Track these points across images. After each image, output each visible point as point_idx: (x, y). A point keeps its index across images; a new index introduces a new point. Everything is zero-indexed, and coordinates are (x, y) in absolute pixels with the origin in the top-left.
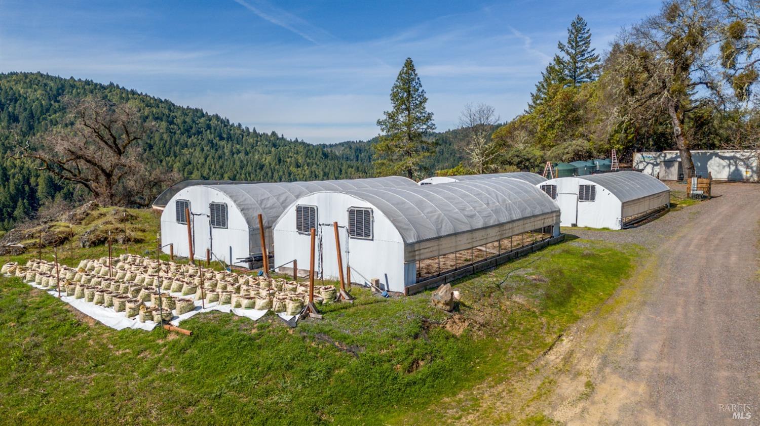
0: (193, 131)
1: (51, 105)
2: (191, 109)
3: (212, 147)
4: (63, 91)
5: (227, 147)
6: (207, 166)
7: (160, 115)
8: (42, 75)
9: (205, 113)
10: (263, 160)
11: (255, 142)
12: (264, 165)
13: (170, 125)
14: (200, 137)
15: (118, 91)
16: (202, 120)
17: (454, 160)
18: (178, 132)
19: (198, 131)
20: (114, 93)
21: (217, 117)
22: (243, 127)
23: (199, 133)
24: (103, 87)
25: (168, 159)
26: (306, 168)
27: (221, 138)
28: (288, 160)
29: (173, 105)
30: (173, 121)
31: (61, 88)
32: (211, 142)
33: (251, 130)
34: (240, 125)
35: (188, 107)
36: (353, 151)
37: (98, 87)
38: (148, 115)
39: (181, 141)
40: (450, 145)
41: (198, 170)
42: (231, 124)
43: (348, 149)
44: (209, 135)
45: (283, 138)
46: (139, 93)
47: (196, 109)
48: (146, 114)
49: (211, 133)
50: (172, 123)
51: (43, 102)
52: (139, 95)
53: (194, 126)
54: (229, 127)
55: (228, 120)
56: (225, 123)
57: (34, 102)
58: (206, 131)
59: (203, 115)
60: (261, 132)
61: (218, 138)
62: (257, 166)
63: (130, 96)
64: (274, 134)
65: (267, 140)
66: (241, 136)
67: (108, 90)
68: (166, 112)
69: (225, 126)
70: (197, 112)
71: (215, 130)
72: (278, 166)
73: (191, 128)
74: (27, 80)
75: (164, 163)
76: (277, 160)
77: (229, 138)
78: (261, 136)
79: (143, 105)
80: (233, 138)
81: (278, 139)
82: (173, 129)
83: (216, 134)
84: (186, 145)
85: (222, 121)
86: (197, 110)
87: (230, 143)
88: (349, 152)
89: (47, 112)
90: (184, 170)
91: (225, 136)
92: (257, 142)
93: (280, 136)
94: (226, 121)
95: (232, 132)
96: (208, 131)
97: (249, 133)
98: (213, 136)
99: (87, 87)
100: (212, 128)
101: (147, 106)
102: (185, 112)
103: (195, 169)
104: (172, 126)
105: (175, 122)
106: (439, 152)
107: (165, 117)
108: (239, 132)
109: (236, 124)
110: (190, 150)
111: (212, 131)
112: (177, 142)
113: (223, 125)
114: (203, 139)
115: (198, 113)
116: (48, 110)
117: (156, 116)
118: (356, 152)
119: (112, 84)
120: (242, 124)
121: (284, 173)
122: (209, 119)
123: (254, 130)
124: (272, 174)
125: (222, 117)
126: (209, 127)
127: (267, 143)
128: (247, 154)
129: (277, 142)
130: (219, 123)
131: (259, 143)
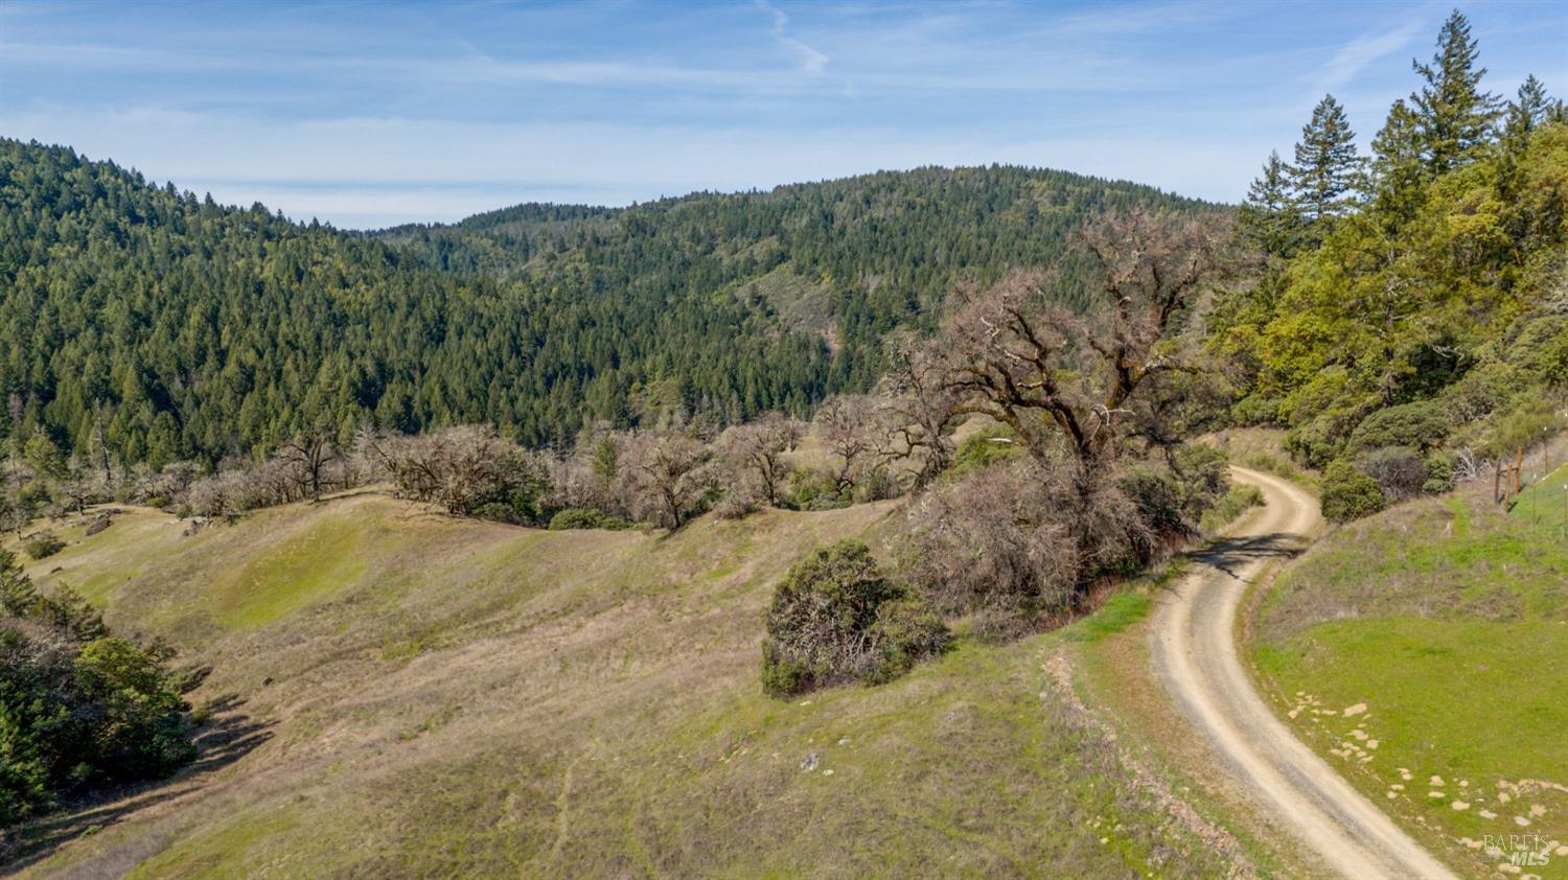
0: (64, 199)
2: (40, 146)
3: (120, 240)
5: (155, 240)
9: (79, 157)
10: (257, 270)
11: (217, 227)
12: (262, 283)
14: (82, 215)
16: (78, 173)
17: (670, 268)
18: (26, 203)
19: (75, 201)
21: (112, 167)
22: (180, 191)
23: (78, 206)
25: (30, 270)
26: (363, 288)
27: (136, 220)
28: (317, 270)
30: (8, 175)
32: (112, 227)
33: (201, 200)
34: (171, 187)
35: (33, 141)
36: (434, 247)
39: (41, 226)
40: (653, 235)
41: (117, 296)
42: (147, 184)
43: (421, 243)
44: (104, 212)
45: (280, 219)
47: (55, 146)
49: (107, 206)
53: (64, 188)
54: (144, 191)
55: (140, 176)
56: (135, 181)
58: (94, 200)
59: (77, 163)
60: (227, 204)
61: (126, 219)
64: (258, 207)
65: (246, 223)
66: (177, 213)
69: (136, 189)
70: (59, 155)
71: (118, 198)
72: (295, 286)
73: (58, 194)
75: (21, 281)
76: (292, 271)
77: (154, 219)
78: (227, 214)
80: (161, 217)
81: (271, 219)
82: (12, 196)
83: (122, 210)
84: (57, 238)
85: (127, 178)
86: (56, 151)
87: (160, 230)
88: (423, 250)
90: (80, 300)
91: (142, 213)
92: (223, 228)
93: (274, 213)
94: (135, 176)
95: (154, 203)
96: (100, 202)
97: (196, 207)
98: (113, 212)
100: (110, 195)
102: (29, 153)
103: (110, 296)
105: (13, 178)
106: (634, 251)
108: (172, 203)
109: (161, 185)
110: (69, 247)
111: (111, 201)
113: (129, 187)
114: (91, 222)
115: (64, 159)
118: (441, 250)
120: (176, 185)
121: (315, 300)
122: (93, 171)
123: (209, 199)
124: (288, 303)
125: (123, 167)
126: (100, 192)
127: (247, 230)
128: (208, 255)
129: (272, 226)
130: (120, 181)
131: (228, 230)
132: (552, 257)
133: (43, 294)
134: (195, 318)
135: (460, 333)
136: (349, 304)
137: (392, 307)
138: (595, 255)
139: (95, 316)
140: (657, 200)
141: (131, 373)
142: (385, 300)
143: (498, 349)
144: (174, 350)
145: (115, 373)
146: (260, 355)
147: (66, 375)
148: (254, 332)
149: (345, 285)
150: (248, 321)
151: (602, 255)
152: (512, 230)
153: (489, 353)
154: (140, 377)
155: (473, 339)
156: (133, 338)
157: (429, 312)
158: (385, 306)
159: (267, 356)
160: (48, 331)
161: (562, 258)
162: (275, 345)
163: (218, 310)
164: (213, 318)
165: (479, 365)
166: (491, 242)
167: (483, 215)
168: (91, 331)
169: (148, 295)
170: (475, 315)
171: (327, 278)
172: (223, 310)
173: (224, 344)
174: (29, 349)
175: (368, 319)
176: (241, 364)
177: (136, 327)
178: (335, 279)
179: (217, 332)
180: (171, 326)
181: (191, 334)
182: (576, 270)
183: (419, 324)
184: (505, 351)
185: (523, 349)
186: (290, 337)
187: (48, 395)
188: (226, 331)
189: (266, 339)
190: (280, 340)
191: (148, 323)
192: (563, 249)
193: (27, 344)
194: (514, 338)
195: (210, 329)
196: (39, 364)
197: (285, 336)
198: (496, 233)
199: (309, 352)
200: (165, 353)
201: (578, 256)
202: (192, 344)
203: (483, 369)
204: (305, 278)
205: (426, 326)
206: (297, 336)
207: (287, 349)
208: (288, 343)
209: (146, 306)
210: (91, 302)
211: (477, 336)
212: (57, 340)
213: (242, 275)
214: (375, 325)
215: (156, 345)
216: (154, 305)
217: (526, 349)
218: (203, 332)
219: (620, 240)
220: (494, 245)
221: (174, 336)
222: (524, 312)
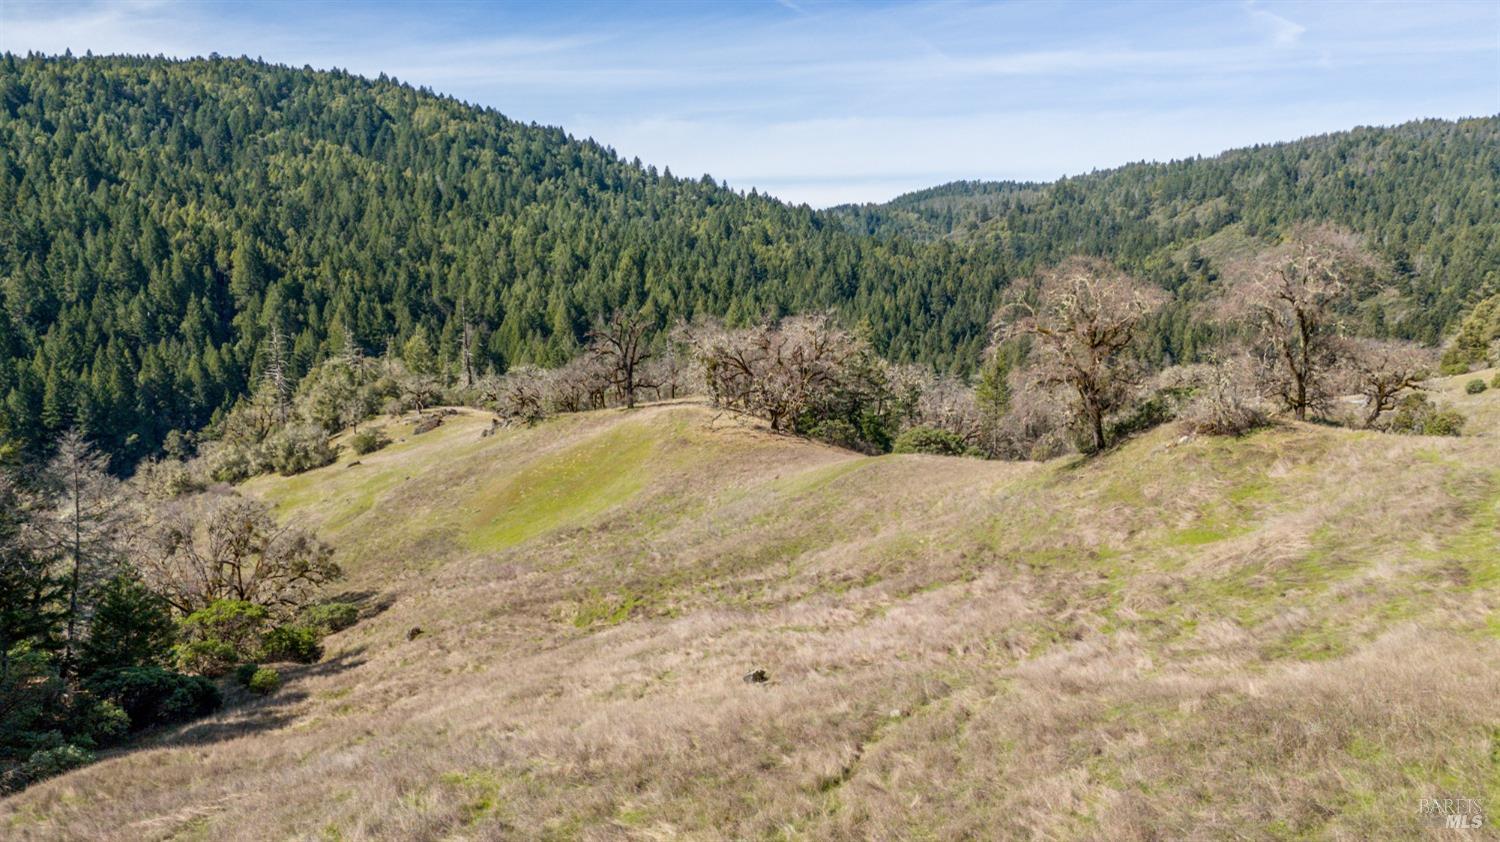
0: (547, 168)
1: (266, 113)
2: (538, 128)
3: (586, 202)
4: (290, 90)
5: (615, 204)
6: (582, 236)
7: (480, 136)
8: (250, 62)
9: (567, 136)
10: (693, 228)
11: (670, 195)
13: (501, 155)
14: (560, 181)
15: (396, 91)
16: (564, 149)
18: (517, 171)
19: (556, 169)
20: (389, 94)
21: (592, 145)
22: (645, 166)
23: (558, 174)
24: (366, 84)
25: (501, 219)
26: (784, 245)
27: (603, 187)
28: (746, 229)
29: (505, 119)
30: (506, 148)
31: (285, 85)
32: (582, 192)
33: (661, 173)
34: (637, 162)
35: (534, 123)
37: (358, 82)
38: (456, 137)
39: (524, 188)
41: (564, 241)
42: (619, 159)
43: (852, 217)
44: (577, 179)
45: (725, 189)
46: (437, 94)
47: (550, 127)
48: (451, 133)
49: (582, 174)
50: (503, 151)
51: (250, 108)
52: (437, 98)
53: (548, 158)
54: (616, 165)
55: (614, 152)
56: (609, 156)
57: (232, 108)
58: (573, 169)
59: (564, 141)
60: (681, 177)
61: (595, 187)
62: (681, 241)
63: (419, 99)
64: (707, 179)
65: (694, 192)
66: (640, 183)
67: (376, 89)
68: (492, 130)
69: (609, 162)
70: (552, 133)
71: (591, 168)
72: (725, 242)
73: (543, 163)
74: (221, 68)
75: (492, 228)
76: (723, 228)
77: (619, 187)
78: (680, 184)
79: (444, 116)
80: (625, 186)
81: (716, 189)
82: (506, 164)
83: (593, 177)
84: (535, 198)
85: (603, 154)
86: (551, 131)
87: (622, 196)
89: (257, 128)
90: (534, 244)
91: (609, 182)
92: (674, 195)
93: (720, 185)
94: (610, 152)
95: (622, 175)
96: (577, 171)
97: (656, 180)
98: (586, 179)
99: (336, 83)
100: (585, 166)
101: (454, 116)
102: (529, 132)
103: (559, 241)
104: (504, 159)
105: (510, 150)
107: (489, 141)
108: (636, 175)
109: (630, 160)
110: (543, 206)
111: (585, 170)
112: (515, 191)
113: (604, 161)
114: (566, 186)
115: (555, 136)
116: (258, 125)
117: (472, 137)
119: (383, 77)
120: (642, 160)
121: (739, 255)
122: (577, 147)
123: (667, 172)
124: (715, 257)
125: (601, 145)
126: (577, 163)
127: (694, 198)
128: (657, 217)
129: (716, 195)
130: (597, 156)
131: (678, 197)
132: (975, 226)
133: (508, 238)
134: (625, 261)
135: (871, 289)
136: (769, 259)
137: (809, 263)
138: (1018, 222)
139: (544, 258)
140: (1088, 173)
141: (562, 309)
142: (803, 255)
143: (907, 305)
144: (604, 289)
145: (549, 308)
146: (675, 296)
147: (510, 305)
148: (673, 276)
149: (768, 241)
150: (669, 266)
151: (1025, 223)
152: (937, 204)
153: (898, 309)
154: (569, 312)
155: (883, 294)
156: (571, 279)
157: (843, 267)
158: (803, 262)
159: (681, 298)
160: (503, 270)
161: (984, 227)
162: (690, 287)
163: (646, 255)
164: (640, 263)
165: (886, 320)
166: (916, 216)
167: (913, 194)
168: (537, 271)
169: (590, 240)
170: (887, 270)
171: (752, 236)
172: (650, 255)
173: (647, 286)
174: (486, 285)
175: (786, 272)
176: (656, 303)
177: (575, 269)
178: (759, 235)
179: (642, 275)
180: (603, 268)
181: (619, 275)
182: (997, 238)
183: (832, 279)
184: (914, 307)
185: (933, 306)
186: (705, 281)
187: (494, 326)
188: (649, 274)
189: (683, 281)
190: (695, 284)
191: (586, 266)
192: (985, 218)
193: (485, 280)
194: (924, 296)
195: (635, 271)
196: (491, 299)
197: (700, 279)
198: (922, 208)
199: (721, 295)
200: (594, 292)
201: (1000, 225)
202: (619, 282)
203: (890, 324)
204: (733, 235)
205: (838, 280)
206: (711, 280)
207: (700, 292)
208: (702, 286)
209: (586, 250)
210: (543, 246)
211: (886, 291)
212: (509, 279)
213: (678, 232)
214: (791, 279)
215: (588, 285)
216: (592, 250)
217: (935, 307)
218: (629, 273)
219: (1045, 207)
220: (919, 219)
221: (604, 278)
222: (937, 271)
